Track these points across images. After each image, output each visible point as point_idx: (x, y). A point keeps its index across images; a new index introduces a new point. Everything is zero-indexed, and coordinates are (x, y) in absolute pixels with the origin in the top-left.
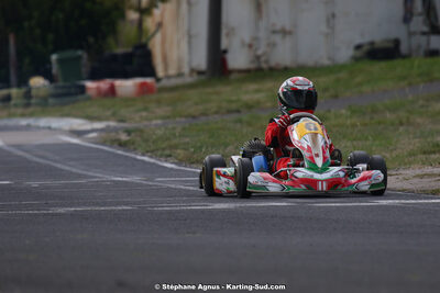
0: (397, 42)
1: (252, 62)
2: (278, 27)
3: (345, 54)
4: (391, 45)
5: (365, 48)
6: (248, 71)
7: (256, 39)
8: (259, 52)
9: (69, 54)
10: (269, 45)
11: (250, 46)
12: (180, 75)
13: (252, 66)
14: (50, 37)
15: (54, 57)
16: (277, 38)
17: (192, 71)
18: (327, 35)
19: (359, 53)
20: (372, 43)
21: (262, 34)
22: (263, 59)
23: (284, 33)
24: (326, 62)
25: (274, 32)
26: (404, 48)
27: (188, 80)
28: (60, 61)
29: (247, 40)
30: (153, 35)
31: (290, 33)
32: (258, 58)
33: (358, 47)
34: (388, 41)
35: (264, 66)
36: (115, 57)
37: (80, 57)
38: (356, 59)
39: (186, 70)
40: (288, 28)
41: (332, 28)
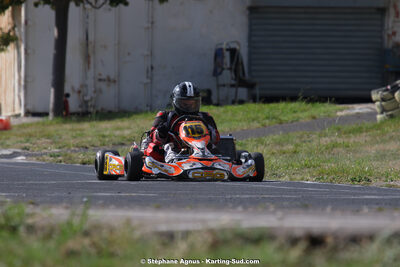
0: (209, 92)
1: (80, 106)
2: (104, 77)
7: (84, 86)
8: (86, 98)
10: (95, 92)
11: (79, 92)
13: (80, 110)
16: (103, 85)
17: (27, 112)
18: (145, 84)
21: (90, 82)
22: (90, 104)
23: (109, 80)
24: (145, 108)
25: (100, 80)
26: (214, 99)
29: (77, 86)
31: (115, 81)
32: (86, 102)
35: (91, 110)
39: (22, 111)
40: (112, 77)
41: (152, 79)
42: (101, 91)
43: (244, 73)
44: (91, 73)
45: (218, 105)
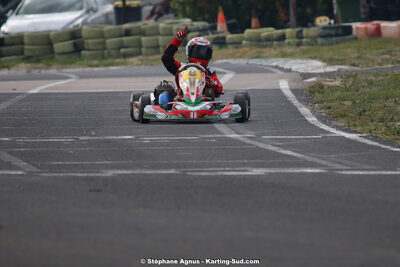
28: (340, 2)
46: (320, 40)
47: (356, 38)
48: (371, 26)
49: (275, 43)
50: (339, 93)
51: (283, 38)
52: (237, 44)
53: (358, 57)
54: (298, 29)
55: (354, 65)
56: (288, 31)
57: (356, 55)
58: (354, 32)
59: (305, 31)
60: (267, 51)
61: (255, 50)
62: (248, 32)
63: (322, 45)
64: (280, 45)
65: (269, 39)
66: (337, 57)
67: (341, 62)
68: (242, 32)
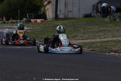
0: (91, 14)
2: (69, 10)
3: (82, 16)
4: (90, 15)
5: (85, 15)
6: (63, 18)
7: (65, 12)
8: (66, 15)
9: (30, 14)
10: (67, 14)
11: (64, 14)
12: (51, 19)
13: (64, 17)
14: (29, 10)
15: (27, 14)
16: (69, 13)
17: (53, 18)
18: (78, 12)
19: (84, 16)
20: (86, 14)
21: (66, 12)
22: (66, 16)
23: (70, 12)
24: (78, 17)
26: (92, 15)
27: (52, 20)
28: (28, 15)
29: (63, 13)
30: (47, 11)
31: (71, 12)
32: (65, 16)
33: (84, 15)
34: (89, 14)
35: (66, 18)
36: (39, 15)
37: (32, 15)
38: (84, 17)
39: (52, 18)
40: (71, 11)
41: (79, 11)
42: (69, 14)
43: (99, 10)
44: (66, 10)
45: (93, 17)
46: (25, 23)
47: (32, 23)
48: (35, 20)
49: (16, 23)
50: (31, 33)
51: (17, 22)
52: (8, 23)
53: (33, 26)
54: (20, 20)
55: (32, 28)
56: (18, 21)
57: (32, 26)
58: (32, 21)
59: (22, 21)
60: (14, 25)
61: (11, 24)
62: (10, 21)
63: (25, 24)
64: (17, 24)
65: (14, 22)
66: (29, 26)
67: (30, 27)
68: (9, 21)
